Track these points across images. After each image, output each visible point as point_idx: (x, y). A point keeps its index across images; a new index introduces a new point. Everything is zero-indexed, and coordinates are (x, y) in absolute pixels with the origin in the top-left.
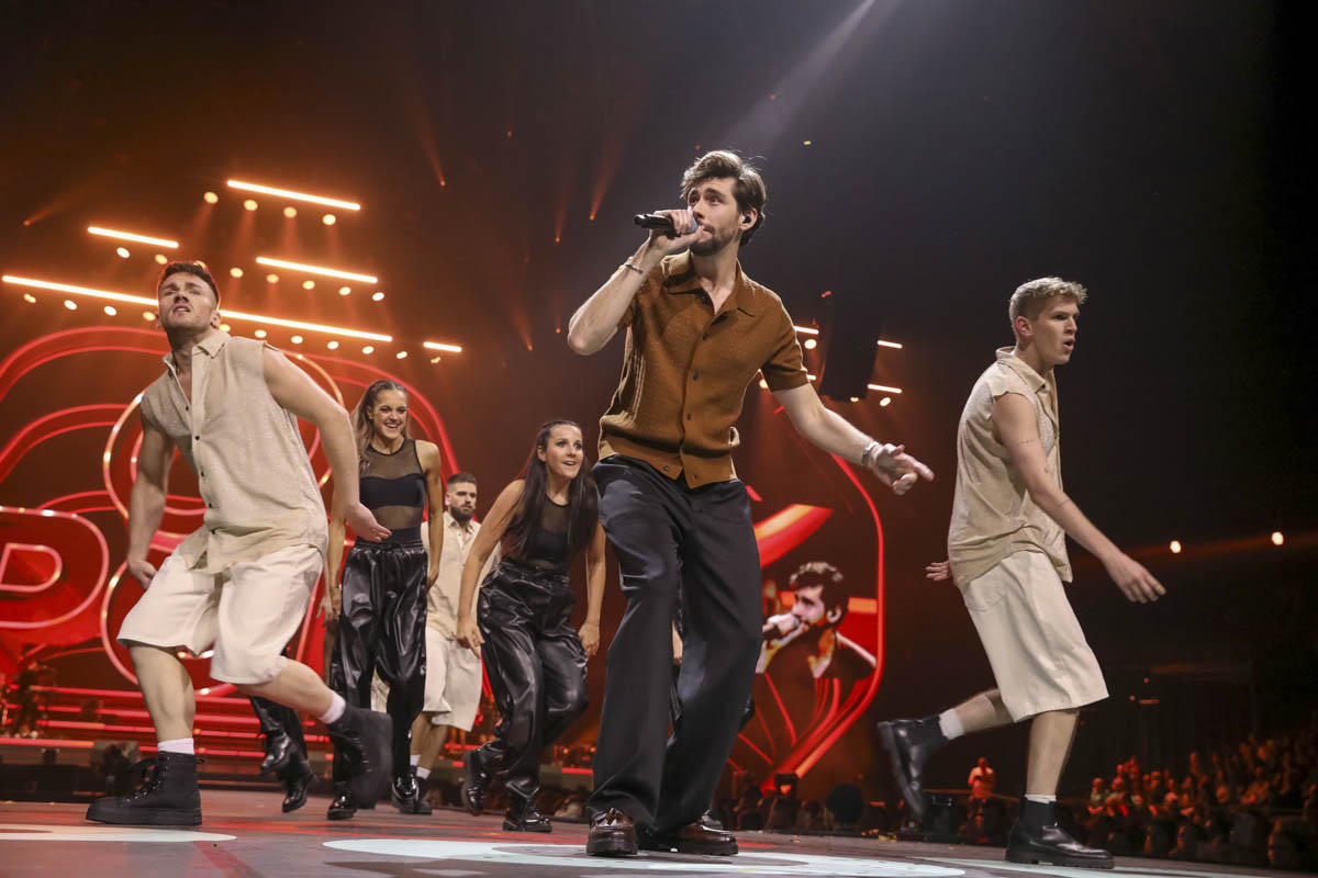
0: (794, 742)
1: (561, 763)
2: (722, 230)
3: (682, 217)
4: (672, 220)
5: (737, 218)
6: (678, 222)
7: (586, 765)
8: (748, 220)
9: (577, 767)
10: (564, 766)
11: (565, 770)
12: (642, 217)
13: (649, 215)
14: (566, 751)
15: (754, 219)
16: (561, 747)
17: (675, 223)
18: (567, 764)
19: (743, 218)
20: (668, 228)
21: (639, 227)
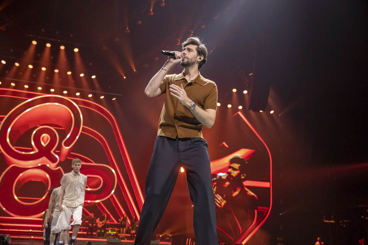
0: (241, 232)
1: (159, 240)
2: (191, 59)
3: (178, 54)
4: (175, 54)
5: (197, 57)
6: (177, 55)
7: (168, 241)
8: (200, 59)
9: (165, 241)
10: (160, 241)
11: (161, 243)
12: (164, 51)
13: (166, 51)
14: (161, 236)
15: (202, 58)
16: (159, 235)
17: (176, 55)
18: (161, 241)
19: (198, 58)
20: (173, 56)
21: (163, 54)
